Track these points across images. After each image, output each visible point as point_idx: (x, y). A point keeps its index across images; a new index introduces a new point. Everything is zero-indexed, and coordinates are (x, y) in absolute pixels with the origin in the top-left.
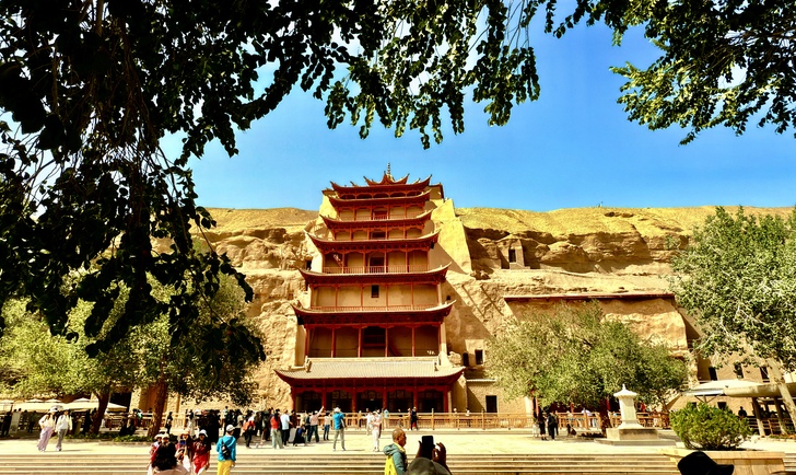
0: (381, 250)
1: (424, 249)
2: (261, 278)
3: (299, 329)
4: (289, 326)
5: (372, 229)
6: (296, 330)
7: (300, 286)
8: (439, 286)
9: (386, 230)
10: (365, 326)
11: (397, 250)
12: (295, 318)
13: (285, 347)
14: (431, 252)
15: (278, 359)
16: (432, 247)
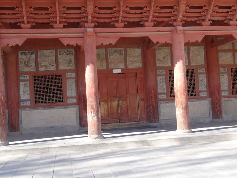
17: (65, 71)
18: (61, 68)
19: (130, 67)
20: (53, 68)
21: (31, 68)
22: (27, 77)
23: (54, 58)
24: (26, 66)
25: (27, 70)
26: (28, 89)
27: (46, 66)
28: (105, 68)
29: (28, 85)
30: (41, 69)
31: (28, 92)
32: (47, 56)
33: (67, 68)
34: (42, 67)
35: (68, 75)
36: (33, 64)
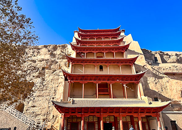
0: (103, 51)
1: (122, 51)
2: (46, 60)
3: (65, 83)
4: (59, 81)
6: (63, 83)
7: (65, 65)
8: (133, 65)
9: (103, 45)
10: (100, 82)
11: (110, 51)
12: (63, 77)
13: (57, 91)
15: (53, 98)
16: (126, 51)
18: (94, 121)
19: (111, 121)
21: (87, 121)
23: (93, 118)
30: (90, 121)
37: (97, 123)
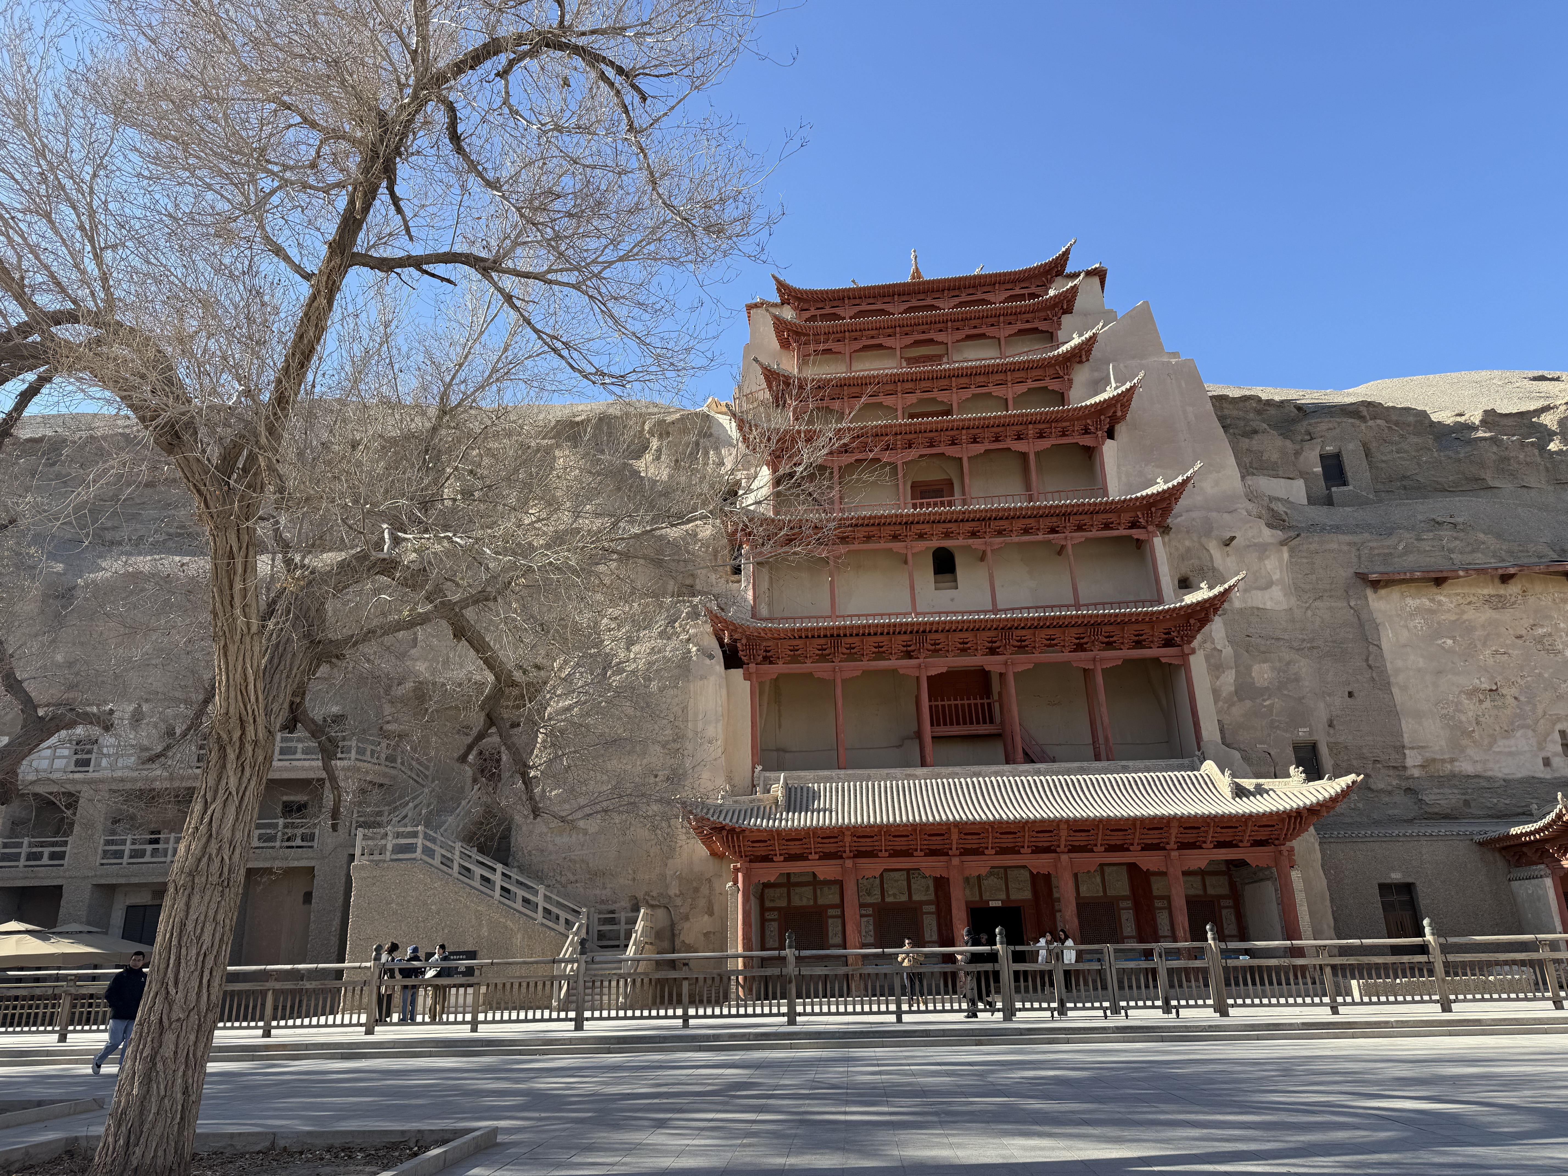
0: (951, 451)
1: (1086, 441)
3: (728, 684)
5: (912, 399)
6: (719, 688)
8: (1158, 541)
9: (954, 398)
10: (940, 668)
11: (999, 444)
12: (715, 648)
14: (1110, 450)
16: (1111, 435)
17: (922, 903)
18: (916, 898)
19: (1013, 897)
20: (904, 898)
21: (875, 898)
22: (870, 911)
23: (905, 883)
24: (869, 894)
25: (869, 900)
26: (871, 927)
27: (894, 895)
28: (977, 899)
29: (871, 922)
30: (889, 899)
31: (872, 933)
32: (896, 881)
33: (925, 898)
34: (889, 896)
35: (926, 908)
36: (877, 891)
37: (932, 908)
